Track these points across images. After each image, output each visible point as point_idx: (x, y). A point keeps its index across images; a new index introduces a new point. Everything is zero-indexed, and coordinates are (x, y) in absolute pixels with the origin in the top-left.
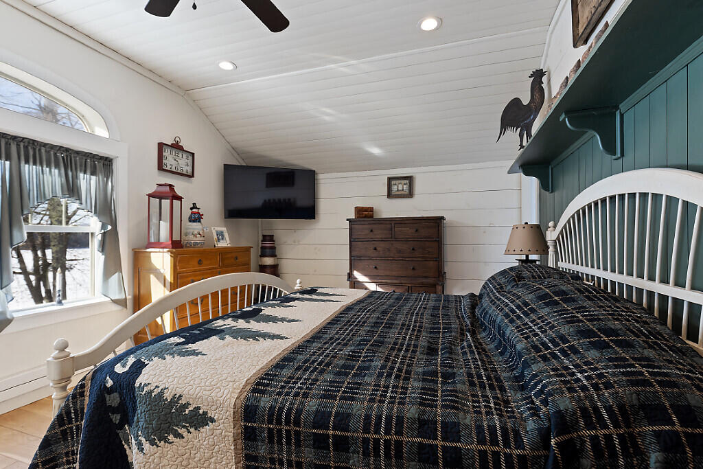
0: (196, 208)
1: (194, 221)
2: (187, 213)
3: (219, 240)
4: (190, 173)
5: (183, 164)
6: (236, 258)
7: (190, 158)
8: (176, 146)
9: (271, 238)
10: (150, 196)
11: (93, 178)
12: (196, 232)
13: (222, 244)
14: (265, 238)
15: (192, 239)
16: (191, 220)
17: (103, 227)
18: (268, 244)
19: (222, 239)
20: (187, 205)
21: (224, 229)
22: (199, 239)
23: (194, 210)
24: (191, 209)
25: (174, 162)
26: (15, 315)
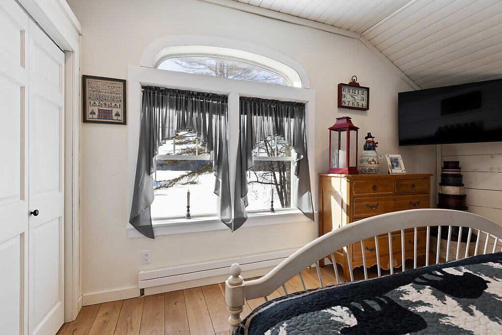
0: (371, 137)
1: (369, 149)
2: (362, 142)
3: (393, 167)
4: (365, 106)
5: (358, 98)
6: (413, 186)
7: (365, 92)
8: (354, 85)
9: (456, 165)
10: (331, 129)
11: (293, 120)
12: (370, 159)
13: (397, 171)
14: (447, 165)
15: (367, 166)
16: (366, 148)
17: (298, 156)
18: (450, 172)
19: (397, 166)
20: (362, 134)
21: (398, 156)
22: (373, 166)
23: (369, 139)
24: (366, 138)
25: (350, 99)
26: (249, 215)
